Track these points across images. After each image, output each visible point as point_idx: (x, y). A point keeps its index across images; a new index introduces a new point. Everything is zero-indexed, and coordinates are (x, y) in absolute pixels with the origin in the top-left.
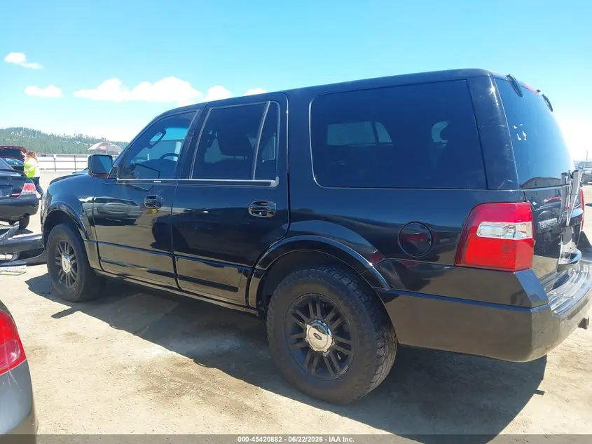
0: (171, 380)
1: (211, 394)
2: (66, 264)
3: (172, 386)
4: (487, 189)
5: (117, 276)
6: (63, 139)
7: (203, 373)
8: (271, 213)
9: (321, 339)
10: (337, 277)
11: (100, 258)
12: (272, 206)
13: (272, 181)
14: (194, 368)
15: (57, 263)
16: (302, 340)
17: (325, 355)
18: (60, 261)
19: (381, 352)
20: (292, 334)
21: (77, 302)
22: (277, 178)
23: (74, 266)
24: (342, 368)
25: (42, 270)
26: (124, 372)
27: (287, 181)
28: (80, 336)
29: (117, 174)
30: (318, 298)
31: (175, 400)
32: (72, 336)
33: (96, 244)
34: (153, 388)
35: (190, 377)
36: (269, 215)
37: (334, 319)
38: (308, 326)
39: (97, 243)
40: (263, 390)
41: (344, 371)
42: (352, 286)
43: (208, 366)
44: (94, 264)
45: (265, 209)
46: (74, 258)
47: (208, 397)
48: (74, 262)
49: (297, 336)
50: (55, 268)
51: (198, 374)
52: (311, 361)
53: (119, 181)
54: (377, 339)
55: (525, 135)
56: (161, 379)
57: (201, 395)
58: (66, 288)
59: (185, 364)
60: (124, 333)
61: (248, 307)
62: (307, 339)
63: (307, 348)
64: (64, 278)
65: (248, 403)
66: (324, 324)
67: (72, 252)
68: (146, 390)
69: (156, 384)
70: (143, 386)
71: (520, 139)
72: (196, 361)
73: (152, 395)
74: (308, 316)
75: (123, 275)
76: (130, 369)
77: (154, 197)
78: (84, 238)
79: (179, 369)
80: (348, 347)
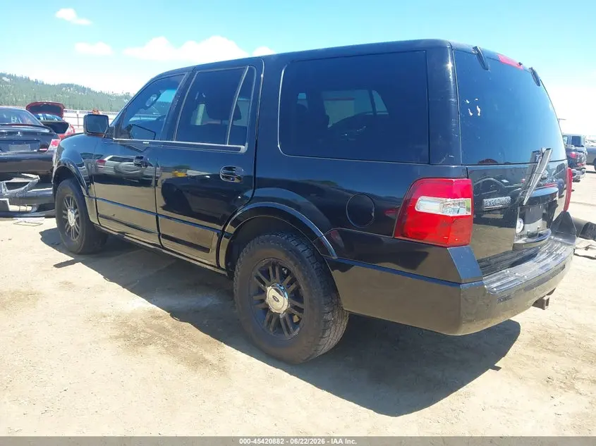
0: (143, 331)
1: (175, 346)
2: (72, 217)
3: (142, 336)
4: (429, 164)
5: (117, 234)
6: (111, 96)
7: (175, 327)
8: (239, 178)
9: (278, 301)
10: (294, 243)
11: (98, 214)
12: (241, 171)
13: (242, 147)
14: (168, 321)
15: (64, 217)
16: (263, 301)
17: (281, 316)
18: (66, 215)
19: (329, 317)
20: (255, 295)
21: (79, 254)
22: (247, 144)
23: (77, 220)
24: (294, 329)
25: (51, 223)
26: (103, 320)
27: (255, 148)
28: (74, 286)
29: (114, 134)
30: (277, 262)
31: (140, 349)
32: (67, 285)
33: (94, 200)
34: (125, 336)
35: (162, 330)
36: (236, 181)
37: (290, 283)
38: (269, 289)
39: (96, 199)
40: (225, 345)
41: (296, 333)
42: (307, 253)
43: (182, 320)
44: (93, 219)
45: (234, 174)
46: (77, 213)
47: (172, 349)
48: (77, 216)
49: (259, 297)
50: (62, 222)
51: (170, 327)
52: (270, 321)
53: (115, 141)
54: (325, 304)
55: (479, 110)
56: (134, 329)
57: (166, 346)
58: (71, 241)
59: (161, 317)
60: (115, 285)
61: (219, 267)
62: (267, 301)
63: (267, 309)
64: (70, 231)
65: (208, 356)
66: (282, 288)
67: (75, 207)
68: (117, 338)
69: (128, 333)
70: (116, 333)
71: (471, 114)
72: (172, 316)
73: (121, 342)
74: (269, 279)
75: (123, 233)
76: (108, 318)
77: (142, 158)
78: (85, 194)
79: (154, 322)
80: (301, 310)
